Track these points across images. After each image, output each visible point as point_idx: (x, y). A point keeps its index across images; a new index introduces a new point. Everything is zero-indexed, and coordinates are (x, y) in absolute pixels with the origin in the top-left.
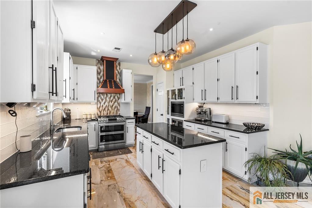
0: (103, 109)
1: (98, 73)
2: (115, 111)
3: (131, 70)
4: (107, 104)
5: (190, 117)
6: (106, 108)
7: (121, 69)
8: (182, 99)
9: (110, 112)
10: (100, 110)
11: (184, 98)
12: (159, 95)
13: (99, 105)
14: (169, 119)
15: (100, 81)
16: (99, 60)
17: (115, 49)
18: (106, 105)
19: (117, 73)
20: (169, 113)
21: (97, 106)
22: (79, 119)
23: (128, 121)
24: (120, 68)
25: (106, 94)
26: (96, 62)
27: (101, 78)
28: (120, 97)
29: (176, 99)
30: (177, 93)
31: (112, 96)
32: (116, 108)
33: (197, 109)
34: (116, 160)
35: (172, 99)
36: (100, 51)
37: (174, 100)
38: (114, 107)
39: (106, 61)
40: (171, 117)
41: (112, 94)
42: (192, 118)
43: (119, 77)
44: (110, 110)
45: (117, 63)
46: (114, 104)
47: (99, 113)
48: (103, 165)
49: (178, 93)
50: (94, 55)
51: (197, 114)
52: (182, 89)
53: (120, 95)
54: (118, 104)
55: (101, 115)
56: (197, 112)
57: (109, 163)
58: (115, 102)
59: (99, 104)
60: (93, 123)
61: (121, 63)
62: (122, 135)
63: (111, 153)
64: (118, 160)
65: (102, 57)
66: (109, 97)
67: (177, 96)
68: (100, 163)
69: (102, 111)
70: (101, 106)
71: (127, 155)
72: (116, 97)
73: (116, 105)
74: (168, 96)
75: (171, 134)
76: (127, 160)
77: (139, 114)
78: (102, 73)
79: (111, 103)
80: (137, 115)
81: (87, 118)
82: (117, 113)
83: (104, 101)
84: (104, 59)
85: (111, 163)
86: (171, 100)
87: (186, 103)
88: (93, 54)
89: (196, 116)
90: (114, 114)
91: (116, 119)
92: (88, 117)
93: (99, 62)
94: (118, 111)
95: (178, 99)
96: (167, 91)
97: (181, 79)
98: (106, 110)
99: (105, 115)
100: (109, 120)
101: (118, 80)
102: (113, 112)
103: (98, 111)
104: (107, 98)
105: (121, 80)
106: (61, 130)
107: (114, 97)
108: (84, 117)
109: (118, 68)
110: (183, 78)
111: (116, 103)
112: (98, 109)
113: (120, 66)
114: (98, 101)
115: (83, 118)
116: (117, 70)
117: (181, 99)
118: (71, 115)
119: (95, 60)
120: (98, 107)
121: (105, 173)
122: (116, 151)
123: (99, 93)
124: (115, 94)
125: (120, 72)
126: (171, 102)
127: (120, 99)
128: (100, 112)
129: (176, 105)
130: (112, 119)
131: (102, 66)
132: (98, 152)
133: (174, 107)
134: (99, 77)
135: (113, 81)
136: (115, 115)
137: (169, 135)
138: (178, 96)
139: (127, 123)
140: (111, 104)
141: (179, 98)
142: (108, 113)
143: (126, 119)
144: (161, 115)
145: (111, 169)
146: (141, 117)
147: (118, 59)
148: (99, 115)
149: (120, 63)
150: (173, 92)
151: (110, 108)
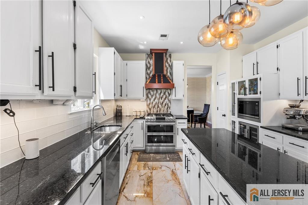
0: (153, 106)
1: (147, 68)
2: (166, 109)
3: (184, 61)
4: (156, 100)
5: (271, 121)
6: (156, 105)
7: (172, 62)
8: (257, 93)
9: (160, 110)
10: (150, 108)
11: (260, 92)
12: (220, 89)
13: (149, 102)
14: (234, 122)
15: (150, 76)
16: (149, 54)
17: (161, 36)
18: (156, 102)
19: (168, 66)
20: (234, 114)
21: (147, 102)
22: (129, 116)
23: (178, 121)
24: (170, 60)
25: (156, 90)
26: (146, 57)
27: (151, 73)
28: (171, 93)
29: (245, 94)
30: (247, 86)
31: (162, 92)
32: (167, 105)
33: (287, 111)
34: (161, 168)
35: (239, 94)
36: (147, 42)
37: (242, 96)
38: (164, 104)
39: (155, 53)
40: (237, 120)
41: (162, 90)
42: (275, 124)
43: (169, 71)
44: (160, 108)
45: (167, 56)
46: (164, 101)
47: (149, 111)
48: (145, 171)
49: (249, 85)
50: (143, 49)
51: (288, 118)
52: (257, 79)
53: (171, 91)
54: (169, 101)
55: (151, 113)
56: (286, 114)
57: (152, 171)
58: (165, 99)
59: (149, 100)
60: (141, 121)
61: (172, 55)
62: (172, 137)
63: (158, 157)
64: (163, 168)
65: (151, 49)
66: (159, 93)
67: (248, 90)
68: (143, 168)
69: (152, 108)
70: (151, 103)
71: (174, 162)
72: (167, 94)
73: (167, 102)
74: (232, 91)
75: (238, 142)
76: (173, 172)
77: (195, 112)
78: (151, 68)
79: (161, 99)
80: (193, 113)
81: (137, 116)
82: (168, 111)
83: (154, 97)
84: (152, 51)
85: (154, 172)
86: (237, 96)
87: (264, 100)
88: (141, 47)
89: (283, 121)
90: (164, 111)
91: (164, 119)
92: (138, 114)
93: (149, 56)
94: (169, 108)
95: (250, 94)
96: (232, 84)
97: (255, 66)
98: (156, 107)
99: (155, 112)
100: (157, 119)
101: (169, 74)
102: (163, 110)
103: (148, 108)
104: (156, 94)
105: (171, 74)
106: (103, 128)
107: (165, 93)
108: (134, 114)
109: (169, 61)
110: (257, 63)
111: (167, 100)
112: (148, 105)
113: (170, 58)
114: (148, 97)
115: (134, 116)
116: (168, 63)
117: (254, 94)
118: (122, 111)
119: (145, 54)
120: (148, 104)
121: (144, 184)
122: (164, 156)
123: (149, 89)
124: (165, 90)
125: (170, 65)
126: (238, 99)
127: (170, 96)
128: (150, 109)
129: (246, 103)
130: (160, 117)
131: (152, 60)
132: (145, 153)
133: (243, 104)
134: (149, 72)
135: (163, 75)
136: (165, 113)
137: (234, 143)
138: (250, 90)
139: (178, 124)
140: (161, 101)
141: (252, 92)
142: (158, 111)
143: (176, 119)
144: (223, 115)
145: (152, 180)
146: (198, 116)
147: (168, 49)
148: (149, 113)
149: (170, 54)
150: (242, 85)
151: (160, 106)
